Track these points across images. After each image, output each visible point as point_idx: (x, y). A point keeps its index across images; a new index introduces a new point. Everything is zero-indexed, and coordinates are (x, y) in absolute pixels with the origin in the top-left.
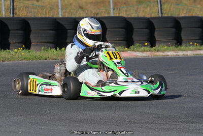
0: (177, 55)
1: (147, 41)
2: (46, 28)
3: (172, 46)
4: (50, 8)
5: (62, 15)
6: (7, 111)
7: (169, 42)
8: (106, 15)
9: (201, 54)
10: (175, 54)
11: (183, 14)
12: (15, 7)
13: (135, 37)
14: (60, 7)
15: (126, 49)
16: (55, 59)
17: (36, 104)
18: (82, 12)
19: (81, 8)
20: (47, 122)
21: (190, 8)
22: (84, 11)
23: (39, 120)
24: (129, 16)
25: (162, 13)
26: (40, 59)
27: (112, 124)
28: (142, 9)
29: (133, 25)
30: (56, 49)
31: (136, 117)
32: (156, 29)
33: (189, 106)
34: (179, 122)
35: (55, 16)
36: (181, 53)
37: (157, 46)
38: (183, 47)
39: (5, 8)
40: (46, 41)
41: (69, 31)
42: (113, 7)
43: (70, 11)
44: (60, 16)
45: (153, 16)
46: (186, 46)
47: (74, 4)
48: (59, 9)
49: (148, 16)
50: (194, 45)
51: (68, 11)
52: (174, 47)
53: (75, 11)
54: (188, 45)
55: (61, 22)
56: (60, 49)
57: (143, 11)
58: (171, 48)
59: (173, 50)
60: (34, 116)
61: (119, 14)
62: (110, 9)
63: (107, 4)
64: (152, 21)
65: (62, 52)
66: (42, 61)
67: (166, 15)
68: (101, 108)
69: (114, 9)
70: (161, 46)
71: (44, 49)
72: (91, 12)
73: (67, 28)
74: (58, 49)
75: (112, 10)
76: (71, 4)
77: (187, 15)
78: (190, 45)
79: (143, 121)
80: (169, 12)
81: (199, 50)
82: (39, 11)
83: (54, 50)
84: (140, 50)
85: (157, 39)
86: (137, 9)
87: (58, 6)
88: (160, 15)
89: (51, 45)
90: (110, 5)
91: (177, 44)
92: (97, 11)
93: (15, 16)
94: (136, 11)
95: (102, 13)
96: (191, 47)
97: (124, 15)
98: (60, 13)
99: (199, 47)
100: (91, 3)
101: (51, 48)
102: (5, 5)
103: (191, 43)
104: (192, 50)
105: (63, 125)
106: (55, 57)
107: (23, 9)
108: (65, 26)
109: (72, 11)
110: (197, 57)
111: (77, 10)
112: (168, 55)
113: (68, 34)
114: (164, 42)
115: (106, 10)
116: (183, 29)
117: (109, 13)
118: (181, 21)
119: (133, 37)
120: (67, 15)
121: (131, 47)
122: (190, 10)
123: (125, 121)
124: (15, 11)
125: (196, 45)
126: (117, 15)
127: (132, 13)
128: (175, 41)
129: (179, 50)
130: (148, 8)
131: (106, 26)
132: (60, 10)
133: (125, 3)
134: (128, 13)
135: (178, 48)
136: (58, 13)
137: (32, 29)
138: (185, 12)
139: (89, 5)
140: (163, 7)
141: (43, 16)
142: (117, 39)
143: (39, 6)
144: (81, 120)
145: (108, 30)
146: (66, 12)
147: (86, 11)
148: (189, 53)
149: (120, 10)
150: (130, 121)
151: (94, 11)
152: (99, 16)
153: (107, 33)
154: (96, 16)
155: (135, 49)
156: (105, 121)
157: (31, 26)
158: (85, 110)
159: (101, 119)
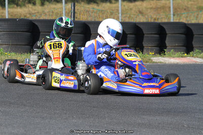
4: (111, 12)
5: (122, 20)
6: (66, 114)
8: (166, 21)
12: (76, 10)
13: (194, 44)
14: (120, 12)
15: (186, 54)
17: (94, 107)
19: (141, 12)
20: (106, 126)
22: (144, 16)
23: (98, 123)
24: (190, 22)
27: (170, 129)
29: (193, 31)
31: (194, 122)
39: (66, 12)
41: (128, 35)
42: (174, 13)
43: (130, 16)
47: (134, 9)
48: (119, 13)
51: (128, 16)
53: (135, 16)
60: (92, 119)
62: (170, 14)
63: (167, 10)
68: (159, 113)
69: (174, 15)
72: (152, 18)
73: (127, 33)
75: (172, 16)
76: (131, 9)
82: (99, 16)
84: (200, 56)
86: (198, 15)
87: (118, 10)
90: (170, 11)
92: (158, 17)
93: (76, 20)
94: (197, 17)
95: (162, 18)
97: (183, 20)
98: (120, 18)
100: (151, 8)
102: (65, 9)
107: (84, 13)
109: (132, 16)
111: (138, 15)
113: (128, 39)
115: (166, 16)
117: (169, 18)
120: (127, 20)
121: (191, 53)
123: (184, 126)
124: (76, 15)
126: (177, 21)
127: (193, 20)
131: (166, 32)
132: (120, 15)
133: (185, 9)
134: (188, 19)
136: (118, 18)
137: (92, 33)
139: (149, 10)
142: (177, 45)
143: (99, 10)
144: (139, 124)
145: (168, 35)
146: (126, 17)
147: (146, 16)
149: (180, 16)
150: (189, 127)
151: (155, 16)
152: (160, 21)
153: (167, 38)
154: (156, 21)
155: (195, 55)
156: (164, 126)
157: (91, 30)
158: (144, 115)
159: (159, 124)
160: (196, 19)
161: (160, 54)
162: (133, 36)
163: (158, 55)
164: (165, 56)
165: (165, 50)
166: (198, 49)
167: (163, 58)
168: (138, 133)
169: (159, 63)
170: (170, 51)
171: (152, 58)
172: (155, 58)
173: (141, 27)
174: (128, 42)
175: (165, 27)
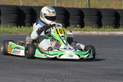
0: (98, 34)
1: (78, 24)
2: (12, 13)
3: (95, 28)
5: (22, 4)
7: (93, 25)
9: (114, 34)
10: (97, 33)
11: (103, 7)
15: (65, 28)
16: (17, 34)
17: (2, 63)
18: (36, 3)
20: (9, 75)
21: (108, 3)
22: (37, 2)
23: (4, 73)
24: (68, 7)
25: (89, 6)
26: (6, 33)
28: (76, 3)
29: (70, 13)
30: (18, 27)
31: (69, 73)
32: (85, 16)
33: (105, 68)
34: (97, 78)
35: (17, 5)
36: (101, 33)
37: (85, 27)
38: (102, 29)
40: (11, 21)
41: (26, 15)
43: (28, 2)
44: (21, 5)
45: (83, 7)
46: (105, 28)
49: (80, 7)
50: (110, 27)
51: (26, 2)
52: (96, 29)
53: (31, 2)
54: (106, 27)
55: (21, 9)
56: (20, 27)
57: (77, 4)
58: (94, 29)
59: (96, 31)
60: (1, 71)
61: (61, 5)
62: (55, 1)
64: (83, 11)
65: (21, 29)
66: (7, 34)
67: (92, 7)
69: (57, 2)
70: (88, 27)
71: (9, 26)
72: (42, 3)
73: (25, 13)
74: (19, 26)
75: (56, 2)
77: (106, 8)
78: (107, 28)
79: (74, 77)
80: (94, 5)
81: (113, 31)
83: (16, 27)
84: (74, 29)
85: (85, 23)
86: (73, 2)
88: (88, 7)
89: (14, 24)
91: (98, 27)
92: (46, 3)
94: (72, 4)
96: (108, 29)
97: (64, 6)
98: (21, 3)
99: (113, 29)
101: (14, 26)
103: (108, 26)
104: (108, 31)
105: (20, 77)
106: (16, 32)
108: (24, 11)
109: (29, 2)
110: (112, 36)
112: (92, 34)
113: (26, 17)
114: (90, 25)
115: (52, 2)
116: (103, 17)
117: (54, 4)
118: (102, 12)
119: (70, 21)
120: (26, 5)
121: (68, 27)
122: (108, 4)
123: (62, 76)
125: (111, 28)
126: (59, 6)
127: (70, 5)
128: (97, 25)
129: (99, 31)
130: (80, 2)
132: (21, 1)
134: (67, 5)
135: (99, 30)
137: (2, 12)
138: (105, 6)
140: (90, 2)
141: (9, 4)
142: (59, 22)
144: (32, 74)
146: (25, 3)
147: (39, 3)
148: (106, 33)
149: (61, 3)
150: (65, 76)
151: (44, 3)
155: (71, 29)
156: (49, 76)
157: (1, 11)
158: (36, 68)
159: (46, 74)
160: (72, 5)
162: (29, 15)
166: (73, 25)
168: (31, 80)
173: (35, 9)
174: (26, 19)
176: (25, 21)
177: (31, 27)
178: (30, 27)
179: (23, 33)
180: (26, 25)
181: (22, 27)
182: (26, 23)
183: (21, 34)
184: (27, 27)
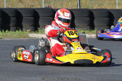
5: (6, 6)
8: (39, 7)
10: (89, 36)
11: (96, 7)
16: (1, 39)
18: (21, 4)
19: (21, 1)
21: (100, 3)
22: (23, 4)
24: (56, 8)
25: (80, 6)
28: (65, 3)
32: (76, 18)
35: (1, 7)
36: (93, 36)
41: (11, 18)
42: (44, 1)
43: (12, 4)
44: (5, 7)
45: (73, 8)
48: (4, 2)
51: (11, 3)
52: (88, 31)
58: (86, 31)
59: (88, 33)
65: (6, 34)
67: (83, 8)
69: (45, 3)
70: (79, 30)
72: (28, 5)
73: (10, 16)
74: (3, 31)
75: (43, 3)
77: (98, 8)
80: (85, 5)
85: (76, 25)
88: (79, 8)
91: (90, 29)
92: (33, 4)
94: (61, 4)
95: (36, 5)
98: (5, 5)
108: (8, 14)
109: (14, 3)
111: (19, 3)
113: (11, 20)
114: (81, 28)
115: (39, 3)
116: (95, 18)
117: (41, 5)
118: (94, 12)
120: (10, 7)
127: (58, 6)
128: (89, 27)
129: (92, 33)
130: (70, 3)
131: (39, 15)
132: (5, 3)
134: (55, 6)
136: (4, 5)
140: (81, 2)
145: (40, 17)
146: (9, 4)
147: (25, 4)
149: (49, 4)
151: (30, 4)
152: (34, 7)
153: (40, 20)
154: (31, 7)
158: (23, 76)
161: (35, 31)
162: (15, 18)
163: (34, 32)
164: (38, 33)
165: (39, 28)
167: (37, 34)
169: (34, 38)
170: (42, 29)
171: (29, 35)
172: (31, 34)
173: (20, 11)
175: (38, 11)
176: (9, 24)
177: (17, 31)
178: (15, 31)
179: (9, 38)
180: (11, 29)
181: (7, 31)
182: (11, 27)
183: (6, 39)
184: (12, 31)
